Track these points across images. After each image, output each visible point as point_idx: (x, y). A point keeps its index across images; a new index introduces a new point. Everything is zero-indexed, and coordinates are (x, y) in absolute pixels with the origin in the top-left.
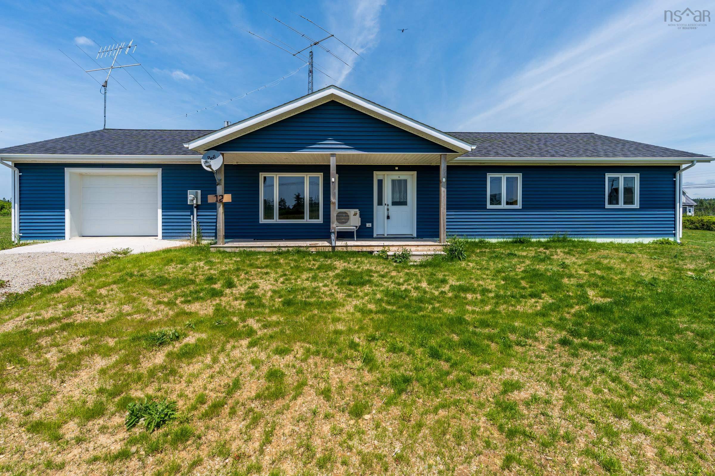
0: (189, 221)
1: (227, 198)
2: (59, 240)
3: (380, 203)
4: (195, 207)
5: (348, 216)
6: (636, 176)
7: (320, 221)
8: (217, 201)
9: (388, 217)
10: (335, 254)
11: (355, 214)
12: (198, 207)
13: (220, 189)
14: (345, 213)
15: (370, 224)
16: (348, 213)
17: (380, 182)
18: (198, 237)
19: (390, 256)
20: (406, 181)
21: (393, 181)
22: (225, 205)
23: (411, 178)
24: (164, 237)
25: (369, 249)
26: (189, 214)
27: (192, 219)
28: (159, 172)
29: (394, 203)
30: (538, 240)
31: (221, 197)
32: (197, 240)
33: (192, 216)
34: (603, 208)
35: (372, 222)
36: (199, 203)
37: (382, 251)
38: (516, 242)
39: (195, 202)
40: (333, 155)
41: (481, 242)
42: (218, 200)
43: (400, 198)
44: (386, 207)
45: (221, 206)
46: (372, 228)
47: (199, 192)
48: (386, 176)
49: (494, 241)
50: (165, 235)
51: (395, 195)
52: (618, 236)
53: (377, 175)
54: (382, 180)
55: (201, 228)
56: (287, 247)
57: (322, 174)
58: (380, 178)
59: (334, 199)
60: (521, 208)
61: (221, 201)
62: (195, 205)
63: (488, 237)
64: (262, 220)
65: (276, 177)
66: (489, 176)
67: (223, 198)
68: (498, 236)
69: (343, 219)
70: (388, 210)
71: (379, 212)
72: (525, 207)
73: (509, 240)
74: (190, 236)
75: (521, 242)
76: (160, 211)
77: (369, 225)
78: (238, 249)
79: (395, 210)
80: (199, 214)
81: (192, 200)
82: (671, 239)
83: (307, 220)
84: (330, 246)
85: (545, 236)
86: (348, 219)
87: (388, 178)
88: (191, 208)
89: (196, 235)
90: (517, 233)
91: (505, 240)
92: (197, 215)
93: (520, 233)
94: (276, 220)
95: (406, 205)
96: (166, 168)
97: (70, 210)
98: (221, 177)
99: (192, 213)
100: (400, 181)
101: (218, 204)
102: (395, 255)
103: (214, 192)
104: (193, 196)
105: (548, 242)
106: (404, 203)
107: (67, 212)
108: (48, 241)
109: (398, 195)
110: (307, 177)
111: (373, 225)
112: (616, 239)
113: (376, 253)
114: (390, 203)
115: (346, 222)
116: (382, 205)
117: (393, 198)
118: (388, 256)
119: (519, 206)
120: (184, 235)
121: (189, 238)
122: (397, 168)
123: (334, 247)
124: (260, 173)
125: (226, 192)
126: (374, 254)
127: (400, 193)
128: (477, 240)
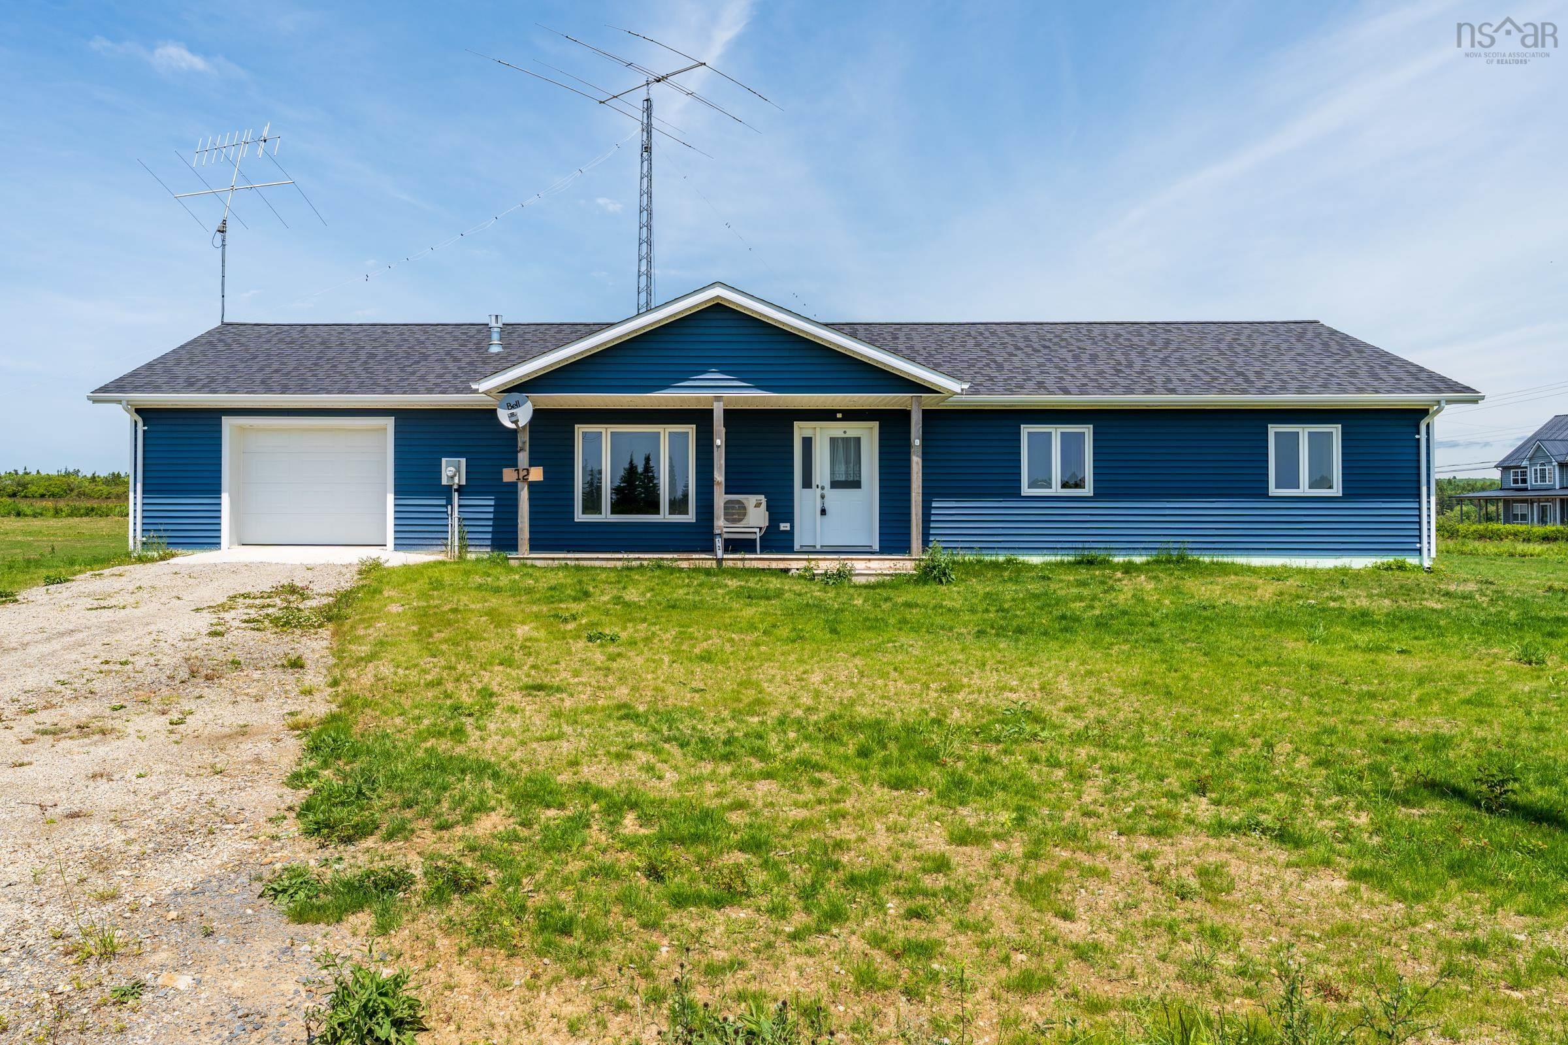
0: (444, 516)
1: (537, 474)
2: (211, 550)
3: (807, 483)
4: (456, 490)
5: (745, 508)
6: (1334, 430)
7: (690, 517)
8: (519, 479)
9: (823, 512)
10: (721, 571)
11: (758, 505)
12: (461, 490)
13: (523, 458)
14: (739, 502)
15: (788, 525)
16: (745, 501)
17: (807, 443)
18: (461, 547)
19: (817, 575)
20: (858, 440)
21: (833, 441)
22: (532, 486)
23: (868, 434)
24: (398, 546)
25: (782, 565)
26: (444, 502)
27: (449, 513)
28: (389, 423)
29: (835, 485)
30: (1127, 559)
31: (525, 473)
32: (460, 552)
33: (449, 507)
34: (1263, 494)
35: (791, 520)
36: (463, 482)
37: (805, 569)
38: (1079, 563)
39: (456, 481)
40: (718, 399)
41: (1009, 562)
42: (521, 477)
43: (847, 473)
44: (819, 491)
45: (526, 488)
46: (791, 533)
47: (463, 461)
48: (818, 430)
49: (1035, 559)
50: (399, 542)
51: (837, 468)
52: (1297, 552)
53: (801, 430)
54: (810, 439)
55: (466, 529)
56: (639, 559)
57: (694, 426)
58: (808, 434)
59: (719, 476)
60: (1091, 494)
61: (525, 479)
62: (456, 487)
63: (1025, 552)
64: (580, 517)
65: (606, 431)
66: (1026, 430)
67: (528, 474)
68: (1045, 552)
69: (736, 512)
70: (823, 497)
71: (804, 502)
72: (1101, 493)
73: (1066, 559)
74: (446, 545)
75: (1091, 563)
76: (391, 497)
77: (785, 526)
78: (556, 562)
79: (839, 499)
80: (463, 502)
81: (452, 477)
82: (1412, 560)
83: (664, 516)
84: (713, 559)
85: (1143, 552)
86: (745, 514)
87: (822, 434)
88: (447, 492)
89: (456, 543)
90: (1080, 545)
91: (1059, 558)
92: (460, 506)
93: (1087, 545)
94: (606, 515)
95: (860, 487)
96: (402, 416)
97: (230, 496)
98: (524, 439)
99: (450, 502)
100: (846, 440)
101: (520, 485)
102: (826, 574)
103: (514, 464)
104: (452, 469)
105: (1148, 563)
106: (856, 484)
107: (225, 498)
108: (190, 552)
109: (843, 468)
110: (665, 432)
111: (792, 527)
112: (1293, 560)
113: (793, 571)
114: (827, 485)
115: (740, 520)
116: (810, 487)
117: (832, 473)
118: (814, 575)
119: (1088, 490)
120: (434, 542)
121: (444, 548)
122: (839, 416)
123: (719, 561)
124: (576, 426)
125: (533, 463)
126: (790, 574)
127: (847, 463)
128: (1001, 559)
